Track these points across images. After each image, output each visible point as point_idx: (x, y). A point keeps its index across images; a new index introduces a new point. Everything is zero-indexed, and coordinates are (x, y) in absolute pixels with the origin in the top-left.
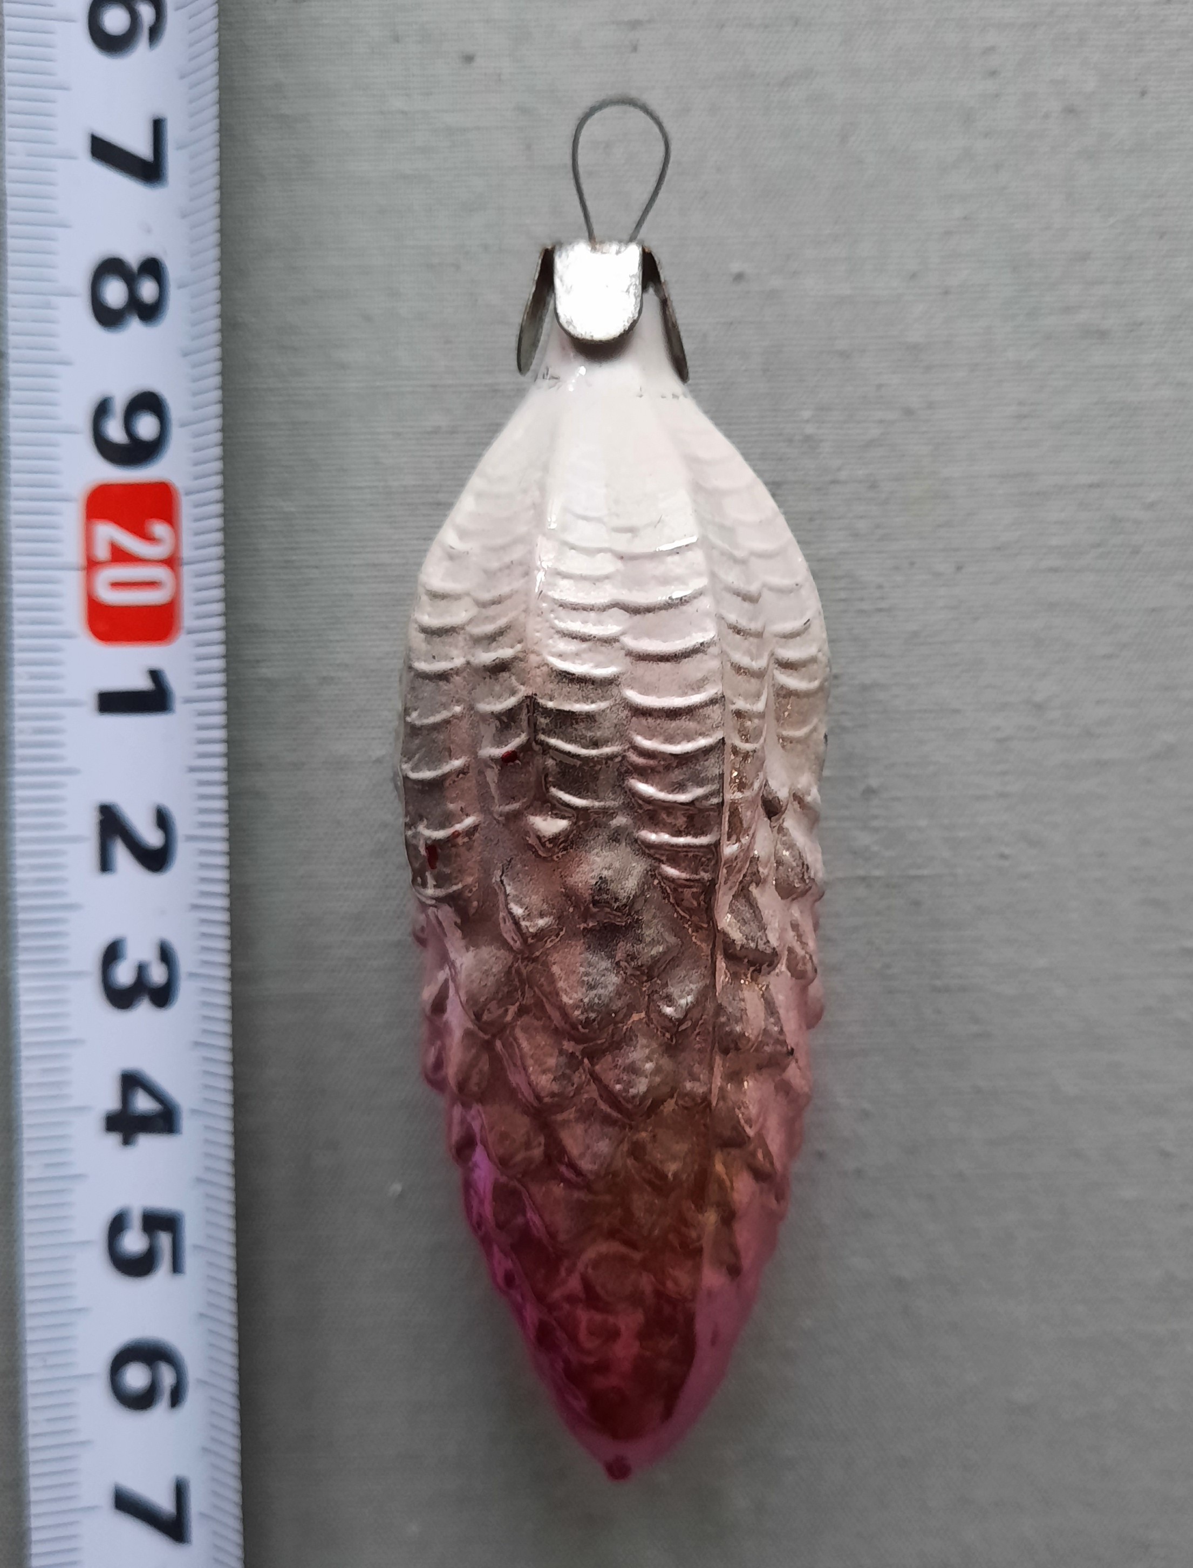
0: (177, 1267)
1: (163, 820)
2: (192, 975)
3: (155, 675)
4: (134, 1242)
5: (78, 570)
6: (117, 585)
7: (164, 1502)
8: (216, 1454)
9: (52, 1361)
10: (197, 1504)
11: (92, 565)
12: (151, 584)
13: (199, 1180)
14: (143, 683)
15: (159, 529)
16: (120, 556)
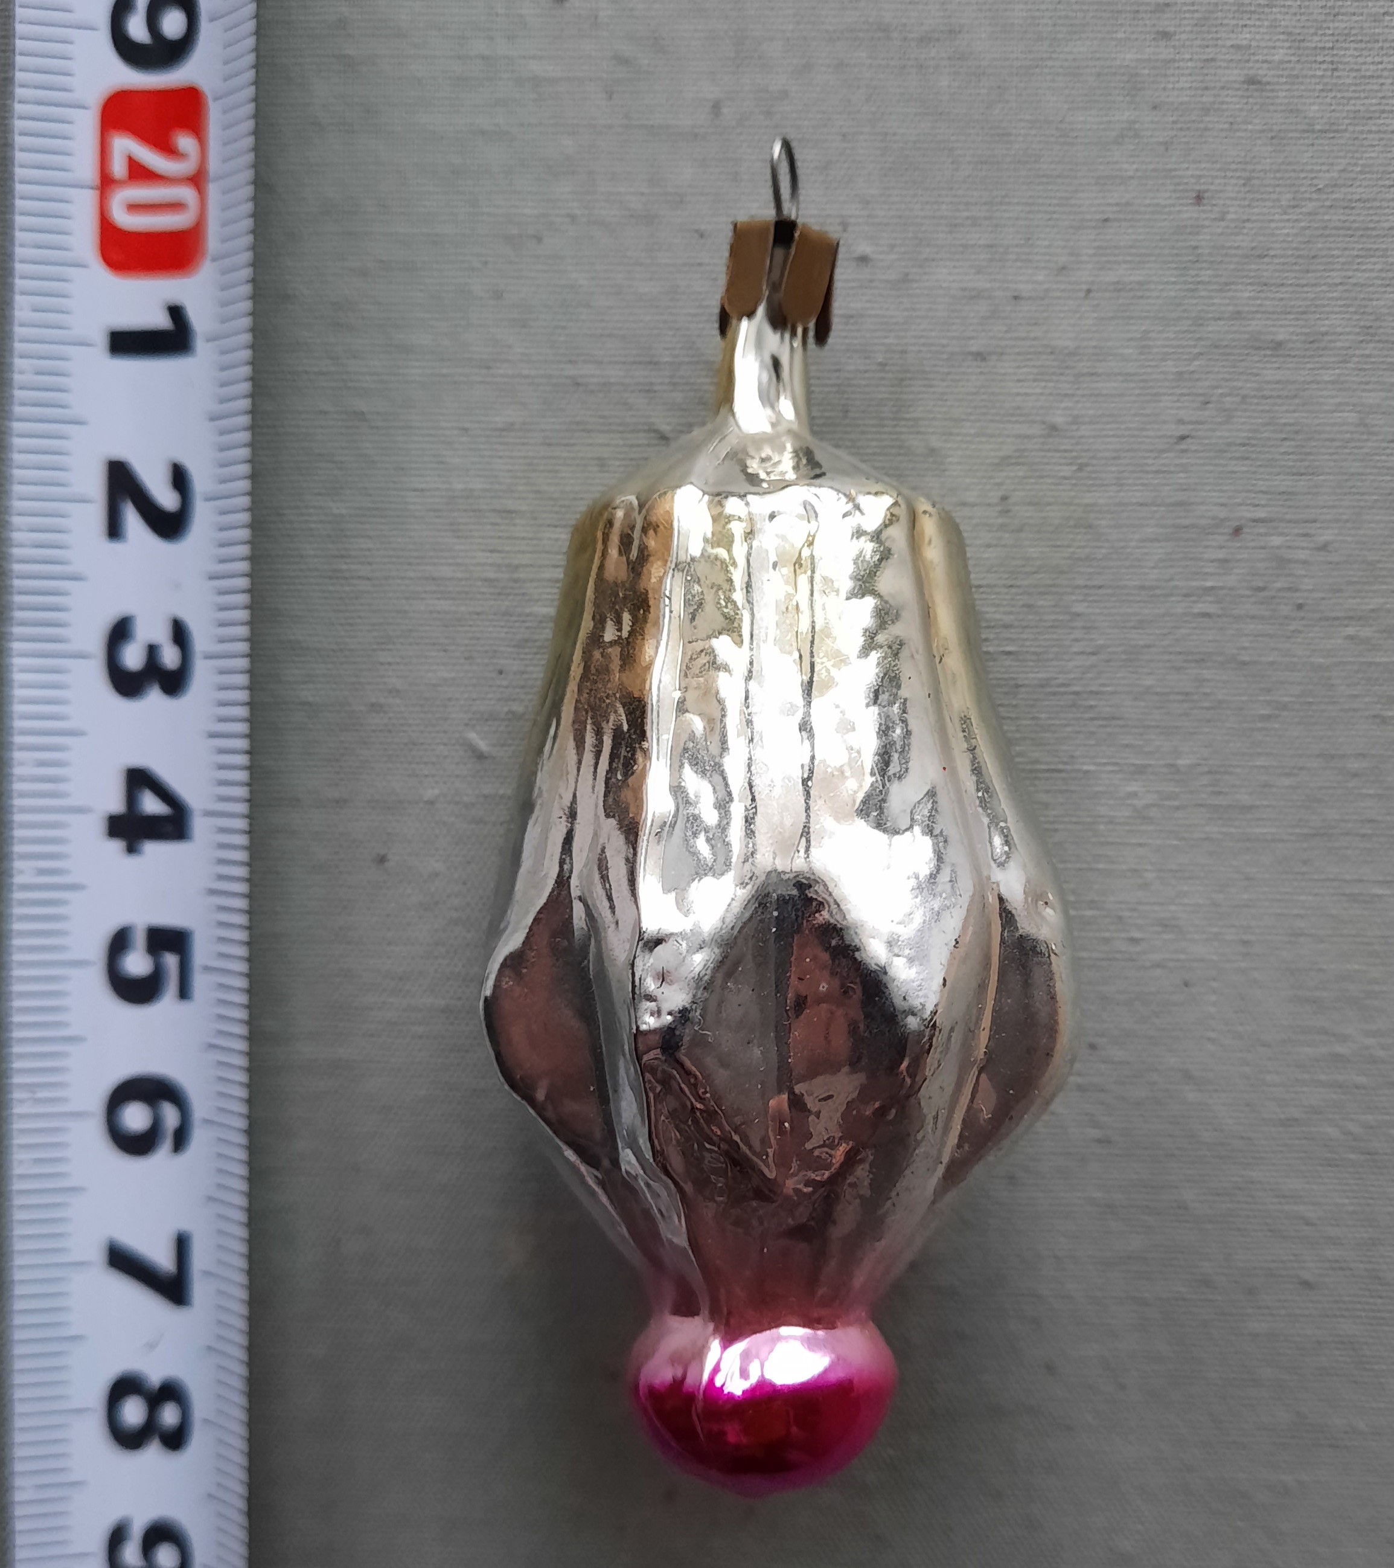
0: (184, 993)
1: (180, 478)
2: (209, 657)
3: (176, 312)
4: (137, 964)
5: (92, 188)
6: (134, 207)
7: (163, 1259)
8: (222, 1202)
9: (41, 1094)
10: (200, 1260)
11: (106, 183)
12: (175, 206)
13: (213, 892)
14: (161, 321)
15: (185, 142)
16: (139, 172)
